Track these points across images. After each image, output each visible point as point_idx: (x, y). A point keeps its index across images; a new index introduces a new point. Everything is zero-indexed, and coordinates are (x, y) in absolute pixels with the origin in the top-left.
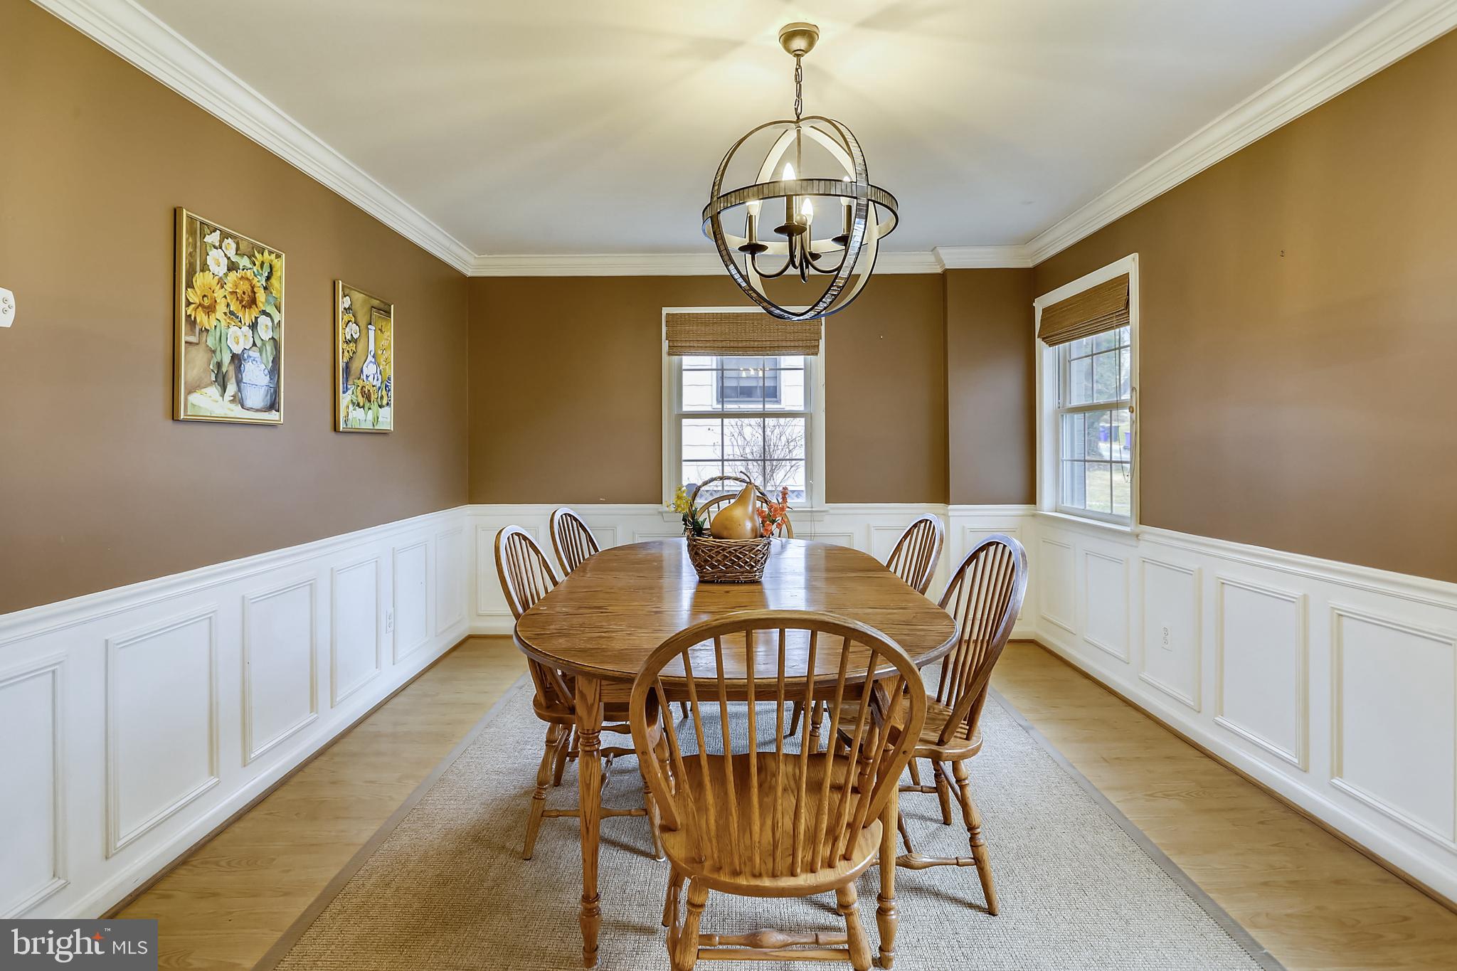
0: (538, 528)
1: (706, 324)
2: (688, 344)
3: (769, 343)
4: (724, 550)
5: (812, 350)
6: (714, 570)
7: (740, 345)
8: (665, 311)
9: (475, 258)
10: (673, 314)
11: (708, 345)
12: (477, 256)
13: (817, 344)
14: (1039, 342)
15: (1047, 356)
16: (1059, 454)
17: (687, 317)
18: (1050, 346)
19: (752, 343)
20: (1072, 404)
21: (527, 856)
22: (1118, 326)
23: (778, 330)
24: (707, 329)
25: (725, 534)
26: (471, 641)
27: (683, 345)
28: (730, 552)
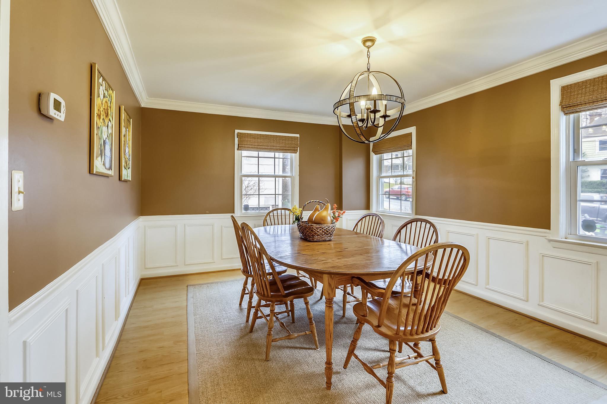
0: (177, 226)
1: (254, 138)
2: (247, 146)
3: (279, 147)
4: (322, 229)
5: (295, 151)
6: (318, 237)
7: (268, 148)
8: (237, 131)
9: (147, 98)
10: (241, 133)
11: (255, 147)
12: (148, 98)
13: (297, 149)
14: (372, 154)
15: (374, 158)
16: (378, 192)
17: (247, 134)
18: (375, 155)
19: (273, 147)
20: (382, 175)
21: (267, 360)
22: (407, 150)
23: (283, 142)
24: (255, 140)
25: (322, 222)
26: (144, 281)
27: (245, 146)
28: (325, 229)
